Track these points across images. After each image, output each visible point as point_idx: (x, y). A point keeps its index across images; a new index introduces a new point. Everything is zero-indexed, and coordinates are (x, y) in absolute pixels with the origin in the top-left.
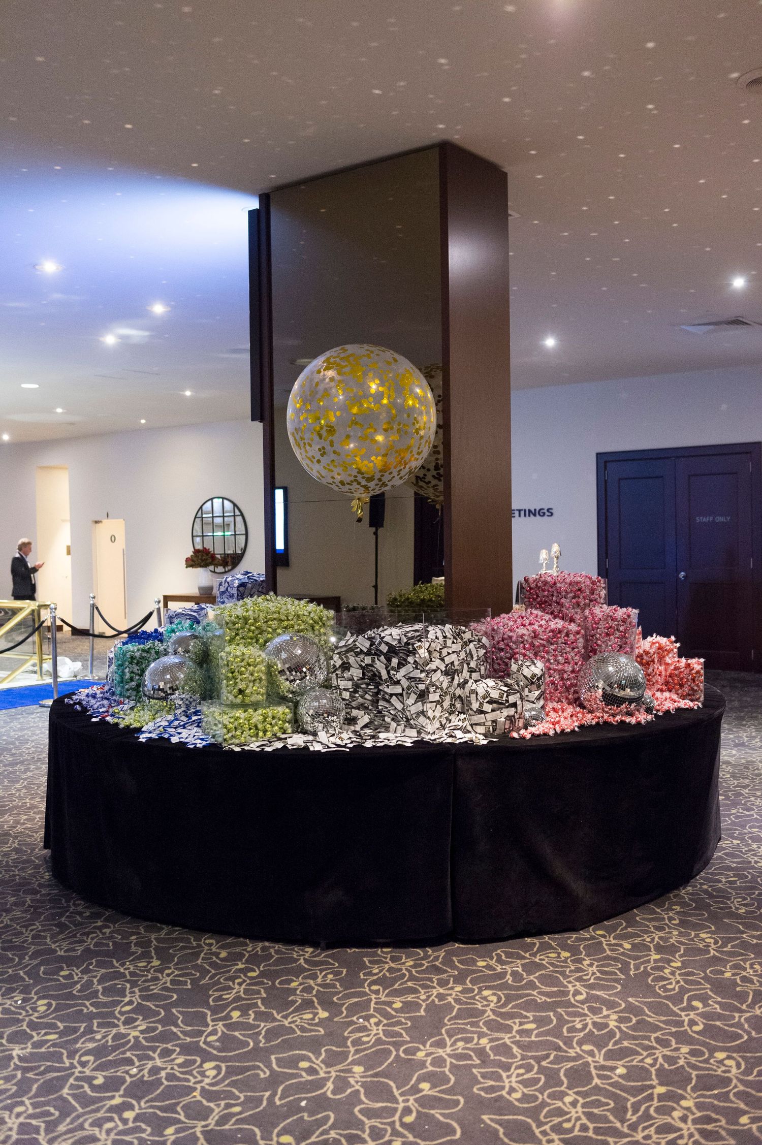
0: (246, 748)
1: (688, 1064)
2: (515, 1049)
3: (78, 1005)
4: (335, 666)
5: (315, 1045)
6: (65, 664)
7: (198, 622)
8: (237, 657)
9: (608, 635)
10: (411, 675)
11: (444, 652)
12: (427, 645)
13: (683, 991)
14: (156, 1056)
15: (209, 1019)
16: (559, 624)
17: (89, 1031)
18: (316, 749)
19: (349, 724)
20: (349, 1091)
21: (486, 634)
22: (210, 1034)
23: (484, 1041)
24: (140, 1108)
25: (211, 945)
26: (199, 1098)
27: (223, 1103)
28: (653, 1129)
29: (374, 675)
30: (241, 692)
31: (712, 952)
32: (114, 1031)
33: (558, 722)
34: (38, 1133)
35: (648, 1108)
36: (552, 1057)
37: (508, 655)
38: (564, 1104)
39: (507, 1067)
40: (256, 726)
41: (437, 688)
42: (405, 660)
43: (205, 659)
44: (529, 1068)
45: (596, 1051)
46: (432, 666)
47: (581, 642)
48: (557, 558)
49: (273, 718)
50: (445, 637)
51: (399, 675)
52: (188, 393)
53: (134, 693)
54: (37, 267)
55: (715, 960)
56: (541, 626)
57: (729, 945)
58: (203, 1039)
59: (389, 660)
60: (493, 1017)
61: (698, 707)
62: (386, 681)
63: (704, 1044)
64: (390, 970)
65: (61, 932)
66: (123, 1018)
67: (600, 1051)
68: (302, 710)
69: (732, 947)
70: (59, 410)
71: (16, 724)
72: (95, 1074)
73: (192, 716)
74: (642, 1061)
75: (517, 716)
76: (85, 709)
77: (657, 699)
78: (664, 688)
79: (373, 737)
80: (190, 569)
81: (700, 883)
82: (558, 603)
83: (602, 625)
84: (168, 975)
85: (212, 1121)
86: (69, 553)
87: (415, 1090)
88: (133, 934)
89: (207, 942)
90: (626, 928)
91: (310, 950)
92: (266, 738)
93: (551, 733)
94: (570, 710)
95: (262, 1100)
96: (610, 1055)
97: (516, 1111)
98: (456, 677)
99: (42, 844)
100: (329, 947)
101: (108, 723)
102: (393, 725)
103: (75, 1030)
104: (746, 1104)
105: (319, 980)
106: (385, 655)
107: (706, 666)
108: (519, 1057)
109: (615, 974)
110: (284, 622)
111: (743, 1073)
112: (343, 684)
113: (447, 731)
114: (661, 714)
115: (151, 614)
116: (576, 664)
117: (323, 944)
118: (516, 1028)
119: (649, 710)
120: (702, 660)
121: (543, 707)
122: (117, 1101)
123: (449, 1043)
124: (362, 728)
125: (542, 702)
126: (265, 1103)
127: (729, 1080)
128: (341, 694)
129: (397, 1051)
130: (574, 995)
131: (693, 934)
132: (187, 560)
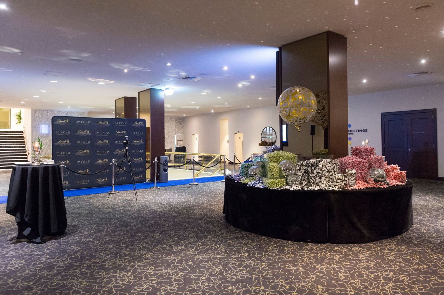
0: (274, 189)
1: (392, 277)
2: (343, 268)
3: (232, 248)
4: (297, 169)
5: (290, 262)
6: (227, 171)
7: (262, 158)
8: (272, 166)
9: (375, 163)
10: (317, 172)
11: (327, 166)
12: (322, 164)
13: (394, 260)
14: (251, 260)
15: (264, 254)
16: (361, 160)
17: (235, 254)
18: (292, 190)
19: (301, 184)
20: (298, 272)
21: (339, 162)
22: (264, 257)
23: (335, 266)
24: (247, 270)
25: (265, 238)
26: (261, 270)
27: (267, 271)
28: (379, 289)
29: (308, 171)
30: (273, 175)
31: (405, 252)
32: (241, 254)
33: (360, 186)
34: (223, 273)
35: (379, 285)
36: (353, 271)
37: (346, 168)
38: (355, 281)
39: (340, 272)
40: (276, 184)
41: (325, 175)
42: (316, 168)
43: (264, 167)
44: (347, 273)
45: (366, 271)
46: (323, 169)
47: (368, 164)
48: (368, 144)
49: (281, 182)
50: (327, 162)
51: (314, 172)
52: (260, 99)
53: (246, 175)
54: (222, 68)
55: (405, 254)
56: (355, 160)
57: (410, 251)
58: (262, 258)
59: (312, 168)
60: (338, 261)
61: (404, 184)
62: (311, 173)
63: (398, 273)
64: (311, 248)
65: (227, 233)
66: (243, 252)
67: (367, 271)
68: (288, 180)
69: (411, 251)
70: (226, 104)
71: (215, 185)
72: (236, 262)
73: (260, 181)
74: (379, 274)
75: (347, 184)
76: (234, 179)
77: (391, 182)
78: (394, 179)
79: (307, 187)
80: (260, 146)
81: (405, 235)
82: (361, 154)
83: (374, 160)
84: (254, 244)
85: (264, 275)
86: (228, 142)
87: (315, 274)
88: (245, 234)
89: (264, 238)
90: (379, 244)
91: (290, 242)
92: (279, 187)
93: (357, 189)
94: (364, 183)
95: (276, 272)
96: (369, 272)
97: (342, 281)
98: (330, 173)
99: (223, 213)
100: (295, 241)
101: (239, 182)
102: (313, 185)
103: (232, 253)
104: (407, 287)
105: (292, 248)
106: (310, 166)
107: (407, 173)
108: (344, 270)
109: (374, 254)
110: (284, 158)
111: (409, 280)
112: (299, 174)
113: (327, 187)
114: (392, 186)
115: (250, 158)
116: (366, 171)
117: (293, 240)
118: (344, 264)
119: (388, 184)
120: (406, 171)
121: (355, 182)
122: (241, 268)
123: (325, 265)
124: (304, 185)
125: (355, 181)
126: (277, 273)
127: (404, 281)
128: (299, 176)
129: (311, 265)
130: (361, 258)
131: (400, 247)
132: (260, 144)
